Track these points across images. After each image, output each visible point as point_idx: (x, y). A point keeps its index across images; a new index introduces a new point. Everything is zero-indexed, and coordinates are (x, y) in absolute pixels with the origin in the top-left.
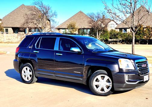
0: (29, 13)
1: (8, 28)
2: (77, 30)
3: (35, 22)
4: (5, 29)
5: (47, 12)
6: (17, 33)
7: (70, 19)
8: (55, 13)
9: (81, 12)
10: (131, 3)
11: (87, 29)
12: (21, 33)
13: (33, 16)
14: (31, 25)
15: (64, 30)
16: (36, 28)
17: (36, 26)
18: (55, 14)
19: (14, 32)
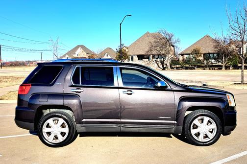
0: (153, 40)
1: (134, 56)
2: (202, 55)
3: (159, 49)
4: (130, 56)
5: (170, 39)
6: (142, 60)
7: (195, 44)
8: (178, 39)
9: (207, 36)
10: (241, 33)
11: (214, 53)
12: (145, 60)
13: (157, 43)
14: (154, 52)
15: (187, 56)
16: (159, 55)
17: (159, 53)
18: (178, 41)
19: (139, 59)
